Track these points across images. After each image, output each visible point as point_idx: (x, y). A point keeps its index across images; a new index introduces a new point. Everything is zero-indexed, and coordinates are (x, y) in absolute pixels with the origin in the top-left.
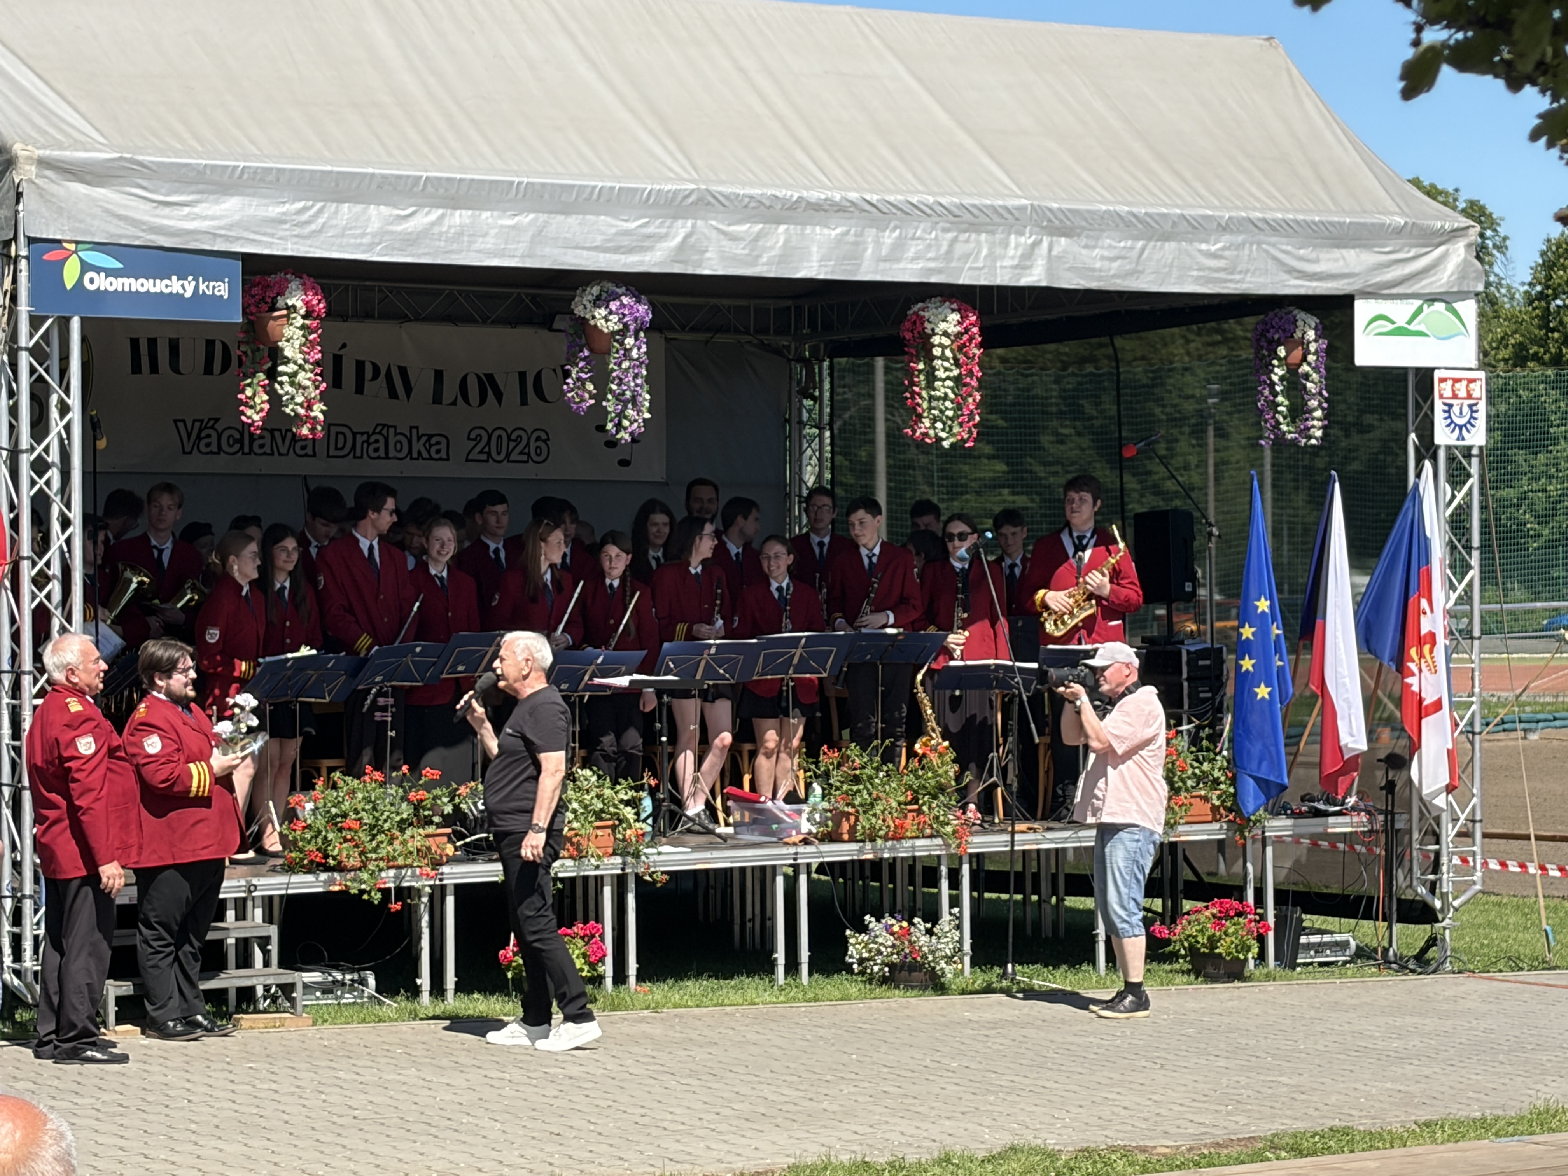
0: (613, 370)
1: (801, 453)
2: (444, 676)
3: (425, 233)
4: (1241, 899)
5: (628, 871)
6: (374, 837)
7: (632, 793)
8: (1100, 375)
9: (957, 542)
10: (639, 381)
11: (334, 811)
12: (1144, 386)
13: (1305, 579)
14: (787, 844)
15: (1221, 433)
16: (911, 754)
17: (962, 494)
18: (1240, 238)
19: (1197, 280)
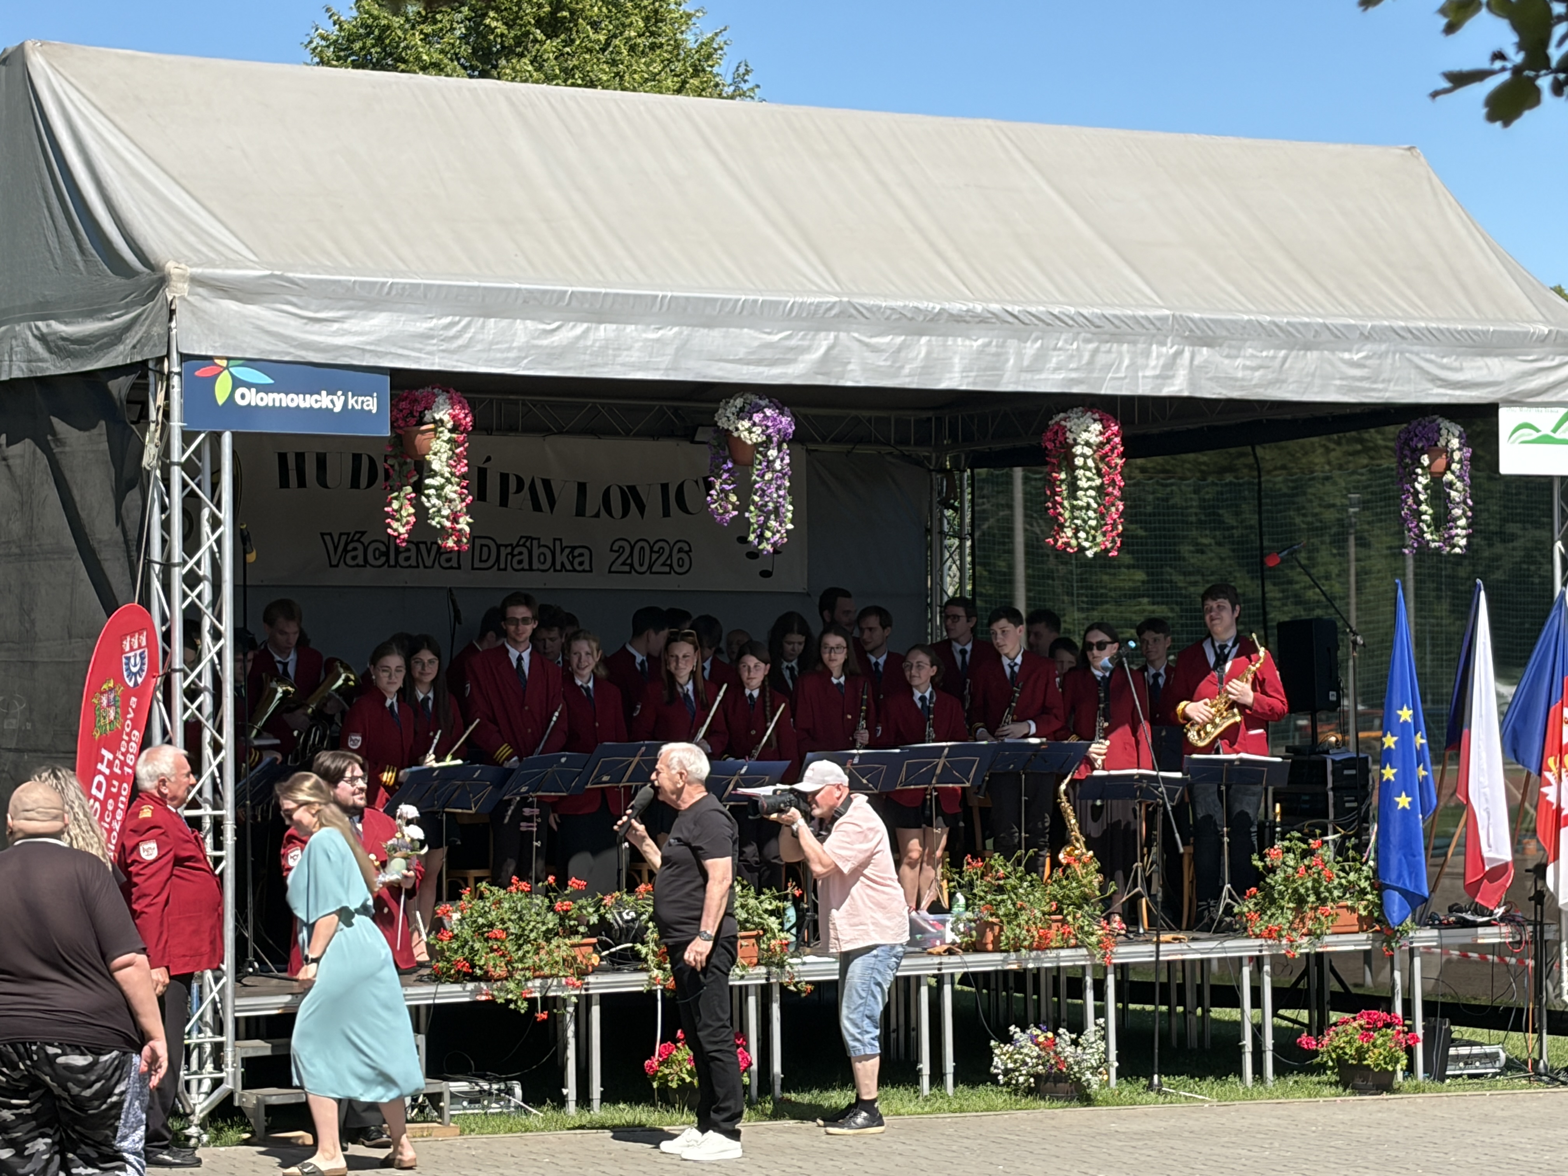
0: (756, 482)
1: (942, 563)
2: (589, 786)
3: (570, 348)
4: (1389, 1010)
5: (773, 980)
6: (520, 947)
7: (775, 903)
8: (1240, 485)
9: (1095, 652)
10: (781, 493)
11: (481, 921)
12: (1285, 495)
13: (1449, 688)
14: (930, 954)
15: (1362, 543)
16: (1055, 864)
17: (1102, 603)
18: (1384, 347)
19: (1340, 389)
